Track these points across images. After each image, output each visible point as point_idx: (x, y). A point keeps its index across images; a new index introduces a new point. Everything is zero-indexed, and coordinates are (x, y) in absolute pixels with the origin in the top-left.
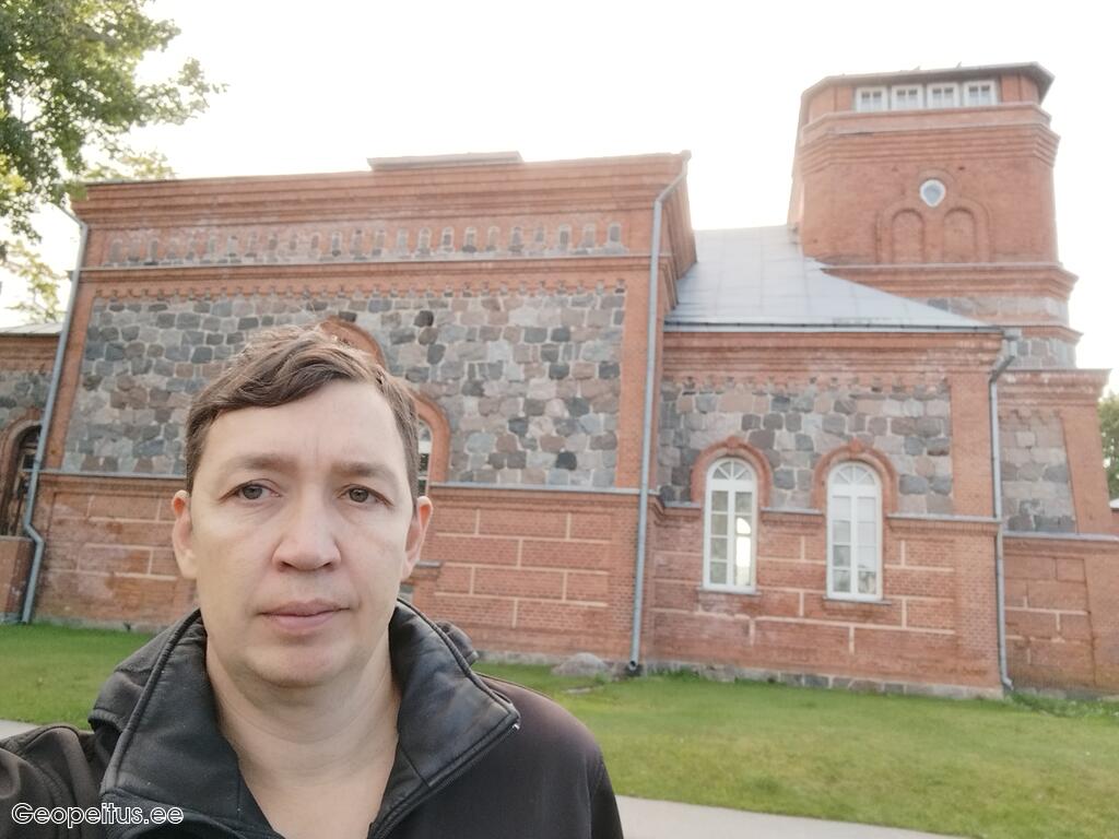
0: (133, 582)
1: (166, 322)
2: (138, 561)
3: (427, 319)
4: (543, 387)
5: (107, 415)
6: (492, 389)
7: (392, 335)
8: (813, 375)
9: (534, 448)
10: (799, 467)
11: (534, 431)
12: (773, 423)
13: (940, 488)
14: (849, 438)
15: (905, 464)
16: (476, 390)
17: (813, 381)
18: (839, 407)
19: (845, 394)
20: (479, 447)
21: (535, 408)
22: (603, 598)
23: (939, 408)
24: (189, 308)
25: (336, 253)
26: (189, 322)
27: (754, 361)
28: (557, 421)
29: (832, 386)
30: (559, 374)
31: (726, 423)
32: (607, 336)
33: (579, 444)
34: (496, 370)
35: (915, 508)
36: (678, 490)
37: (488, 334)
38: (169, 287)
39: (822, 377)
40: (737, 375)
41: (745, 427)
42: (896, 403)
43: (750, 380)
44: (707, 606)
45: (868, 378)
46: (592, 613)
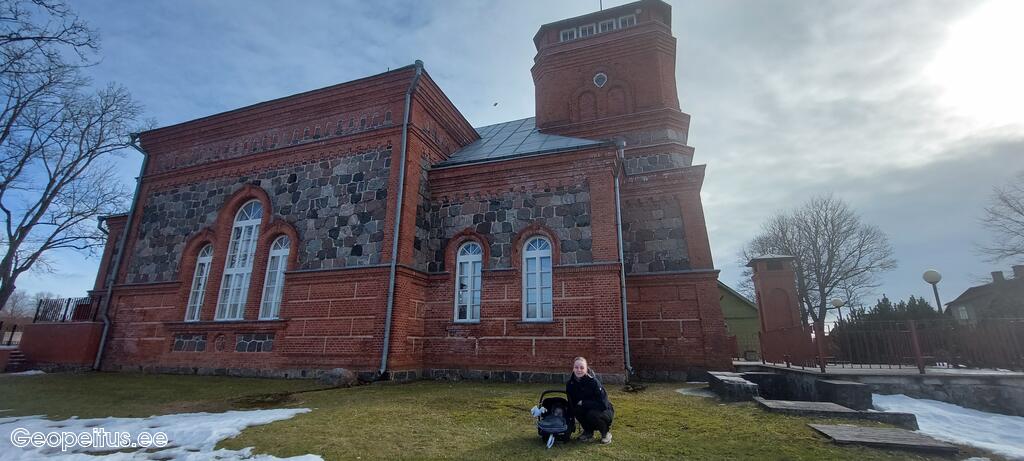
0: (148, 342)
1: (176, 199)
2: (151, 331)
3: (293, 178)
4: (347, 209)
5: (148, 252)
6: (322, 213)
7: (276, 189)
8: (511, 186)
9: (341, 246)
10: (503, 242)
11: (342, 236)
12: (491, 217)
13: (585, 246)
14: (531, 221)
15: (564, 233)
16: (314, 215)
17: (512, 190)
18: (526, 204)
19: (530, 195)
20: (314, 247)
21: (343, 221)
22: (371, 332)
23: (583, 197)
24: (187, 189)
25: (255, 150)
26: (187, 196)
27: (479, 182)
28: (353, 227)
29: (523, 191)
30: (356, 200)
31: (466, 221)
32: (382, 174)
33: (364, 241)
34: (325, 201)
35: (571, 259)
36: (439, 263)
37: (322, 182)
38: (179, 180)
39: (516, 187)
40: (470, 192)
41: (475, 223)
42: (559, 197)
43: (478, 194)
44: (453, 333)
45: (541, 184)
46: (365, 343)
